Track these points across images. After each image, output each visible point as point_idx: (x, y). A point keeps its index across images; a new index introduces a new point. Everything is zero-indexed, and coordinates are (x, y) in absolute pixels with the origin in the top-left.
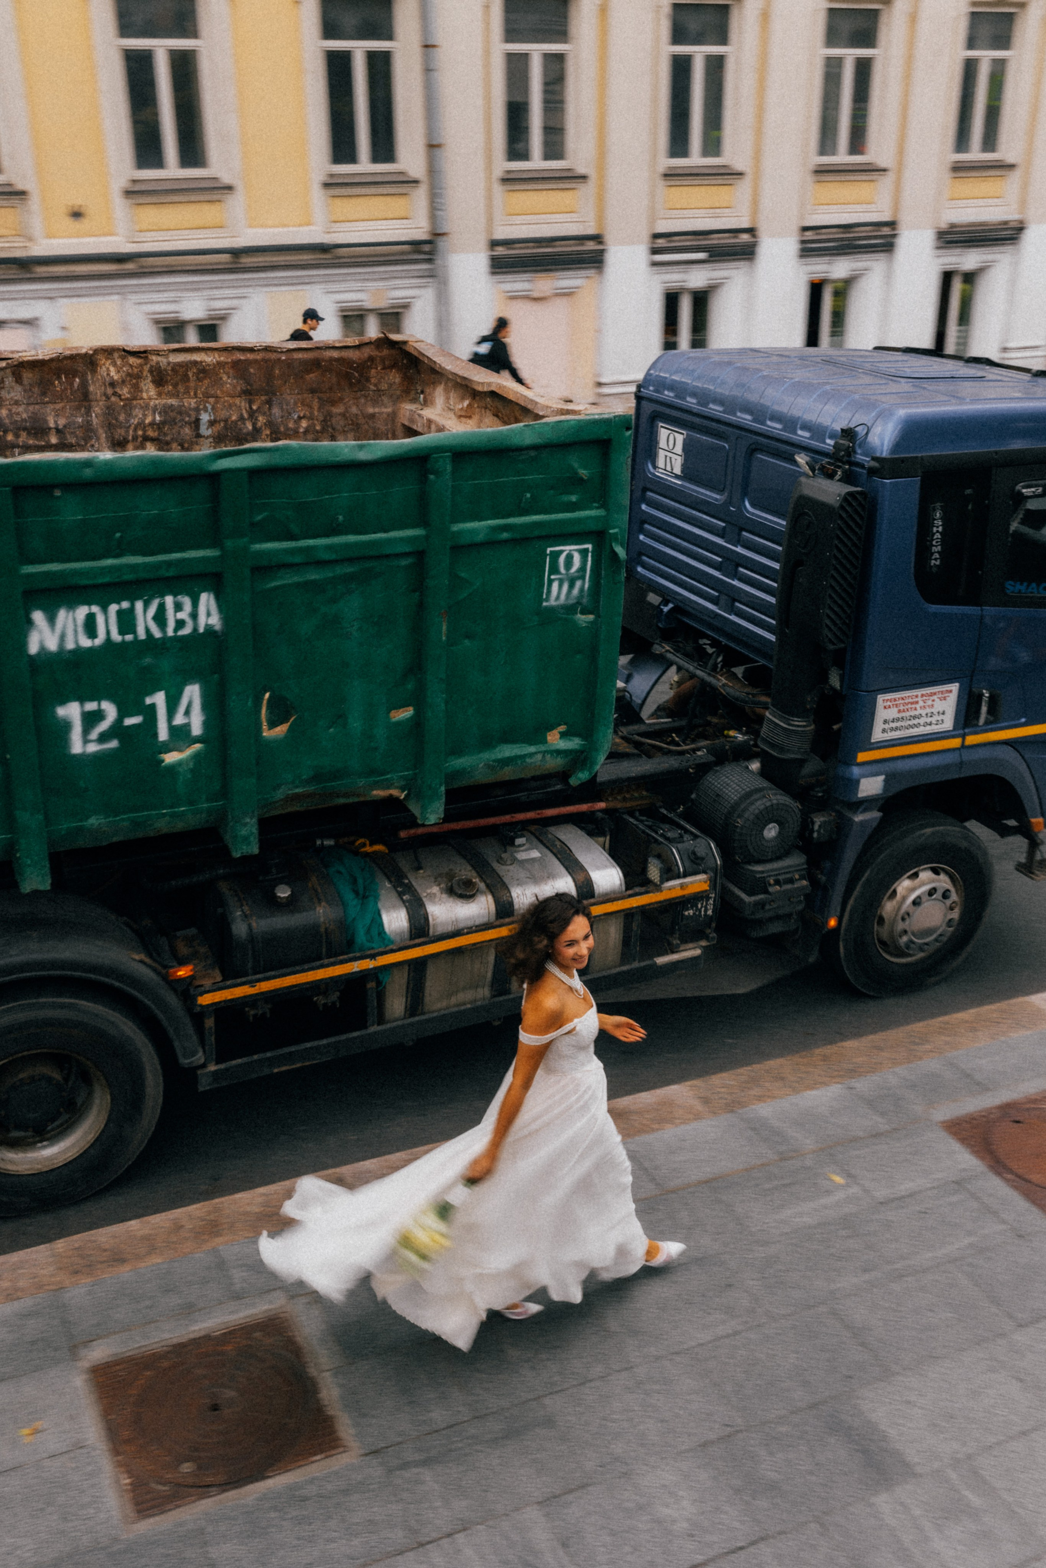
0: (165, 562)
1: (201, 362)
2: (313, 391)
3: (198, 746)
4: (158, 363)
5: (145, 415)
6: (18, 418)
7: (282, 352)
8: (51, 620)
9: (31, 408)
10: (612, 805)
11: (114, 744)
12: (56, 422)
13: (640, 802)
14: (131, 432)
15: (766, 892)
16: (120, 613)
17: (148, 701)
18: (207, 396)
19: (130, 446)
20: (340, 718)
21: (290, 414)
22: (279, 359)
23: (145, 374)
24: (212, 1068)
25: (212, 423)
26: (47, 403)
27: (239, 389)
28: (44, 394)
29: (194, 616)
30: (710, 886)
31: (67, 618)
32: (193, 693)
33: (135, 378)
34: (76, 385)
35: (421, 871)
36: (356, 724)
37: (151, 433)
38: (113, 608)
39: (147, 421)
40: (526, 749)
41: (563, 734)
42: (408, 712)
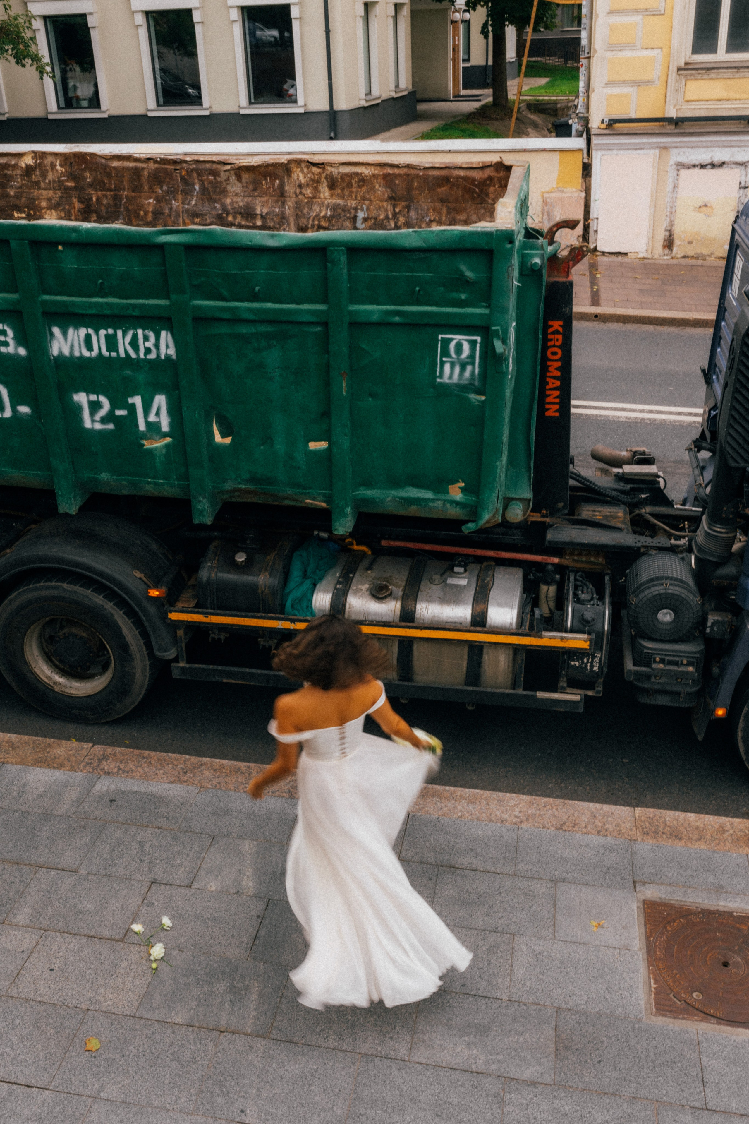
0: (131, 304)
1: (361, 174)
2: (442, 201)
3: (168, 440)
4: (331, 173)
5: (321, 211)
6: (235, 205)
7: (420, 169)
8: (65, 334)
9: (246, 200)
10: (564, 562)
11: (111, 426)
12: (261, 211)
13: (584, 566)
14: (311, 222)
15: (649, 666)
16: (107, 336)
17: (130, 401)
18: (364, 199)
19: (310, 230)
20: (268, 440)
21: (423, 218)
22: (418, 175)
23: (323, 179)
24: (182, 664)
25: (365, 220)
26: (257, 196)
27: (387, 195)
28: (255, 190)
29: (157, 346)
30: (590, 646)
31: (74, 334)
32: (160, 400)
33: (315, 183)
34: (276, 185)
35: (369, 572)
36: (280, 447)
37: (323, 223)
38: (103, 332)
39: (322, 215)
40: (428, 495)
41: (463, 490)
42: (323, 445)
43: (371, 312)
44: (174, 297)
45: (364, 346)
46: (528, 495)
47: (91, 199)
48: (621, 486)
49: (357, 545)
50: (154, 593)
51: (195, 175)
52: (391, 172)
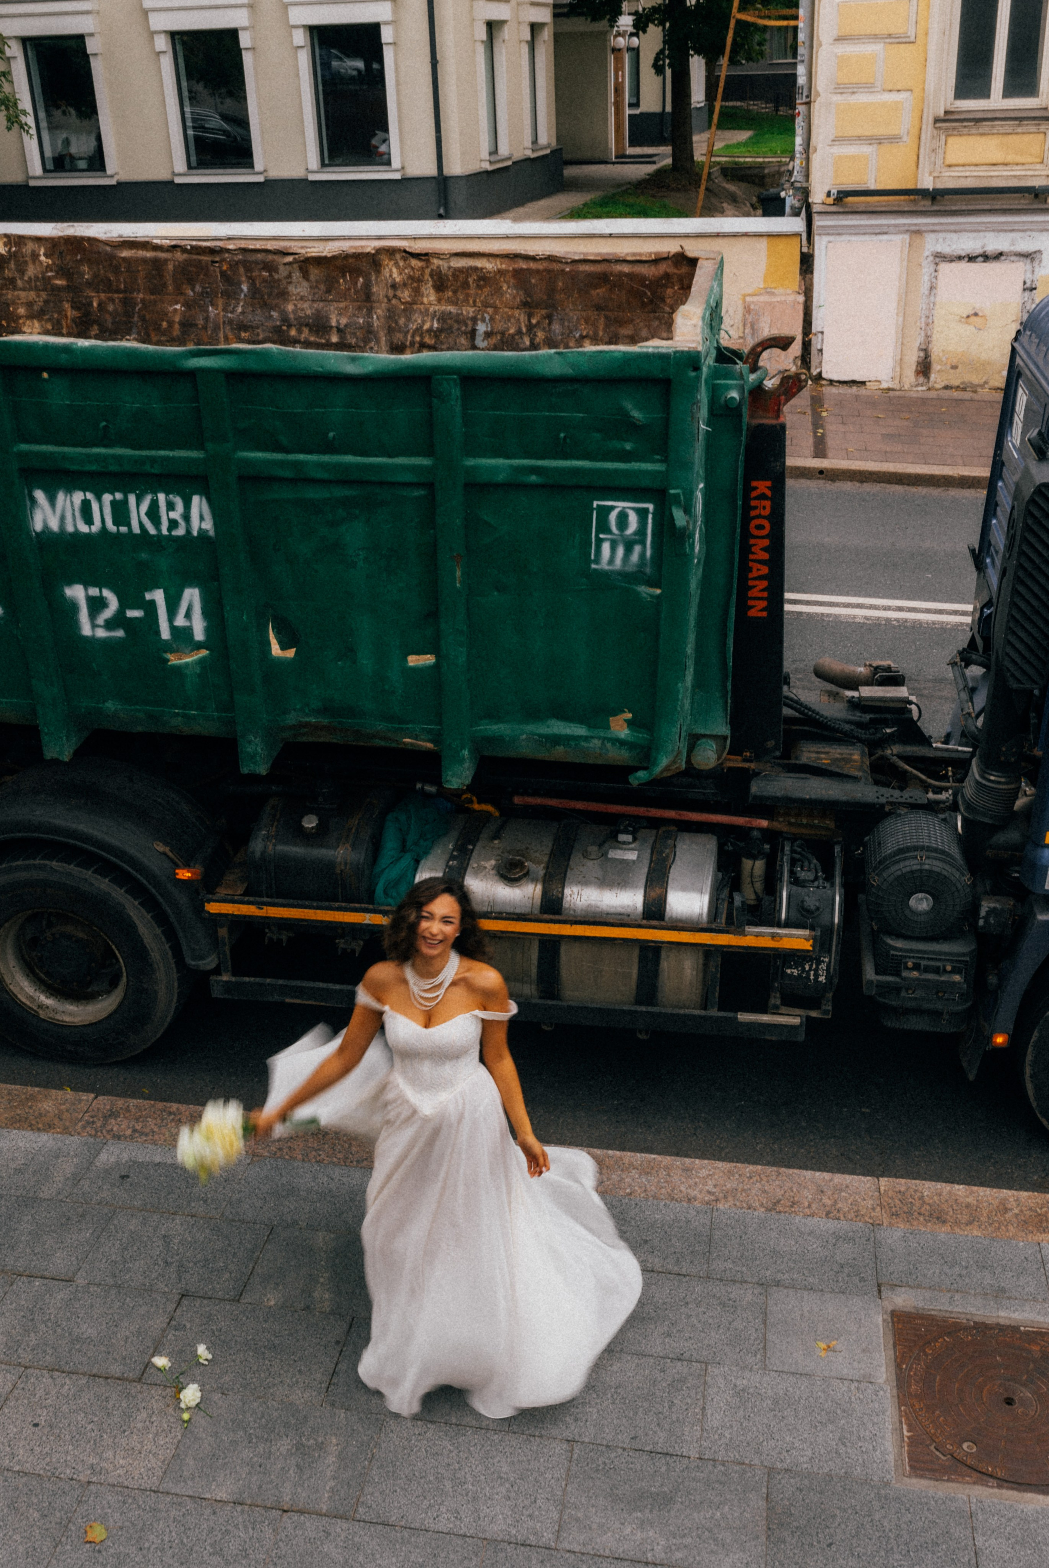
0: (147, 457)
1: (482, 269)
2: (598, 308)
3: (204, 653)
4: (439, 267)
5: (424, 322)
6: (301, 314)
7: (567, 263)
8: (52, 500)
9: (315, 305)
10: (777, 825)
11: (120, 633)
12: (338, 321)
13: (804, 831)
14: (409, 338)
15: (898, 974)
16: (113, 503)
17: (148, 596)
18: (486, 305)
19: (408, 350)
20: (348, 652)
21: (571, 332)
22: (563, 271)
23: (427, 277)
24: (225, 978)
25: (488, 335)
26: (331, 301)
27: (518, 300)
28: (328, 291)
29: (187, 517)
30: (813, 946)
31: (65, 500)
32: (192, 596)
33: (414, 283)
34: (359, 285)
35: (496, 842)
36: (366, 661)
37: (428, 340)
38: (107, 498)
39: (426, 327)
40: (580, 731)
41: (630, 723)
42: (429, 659)
43: (495, 469)
44: (209, 446)
45: (485, 518)
46: (724, 729)
47: (90, 304)
48: (857, 716)
49: (479, 803)
50: (185, 874)
51: (242, 270)
52: (524, 267)
